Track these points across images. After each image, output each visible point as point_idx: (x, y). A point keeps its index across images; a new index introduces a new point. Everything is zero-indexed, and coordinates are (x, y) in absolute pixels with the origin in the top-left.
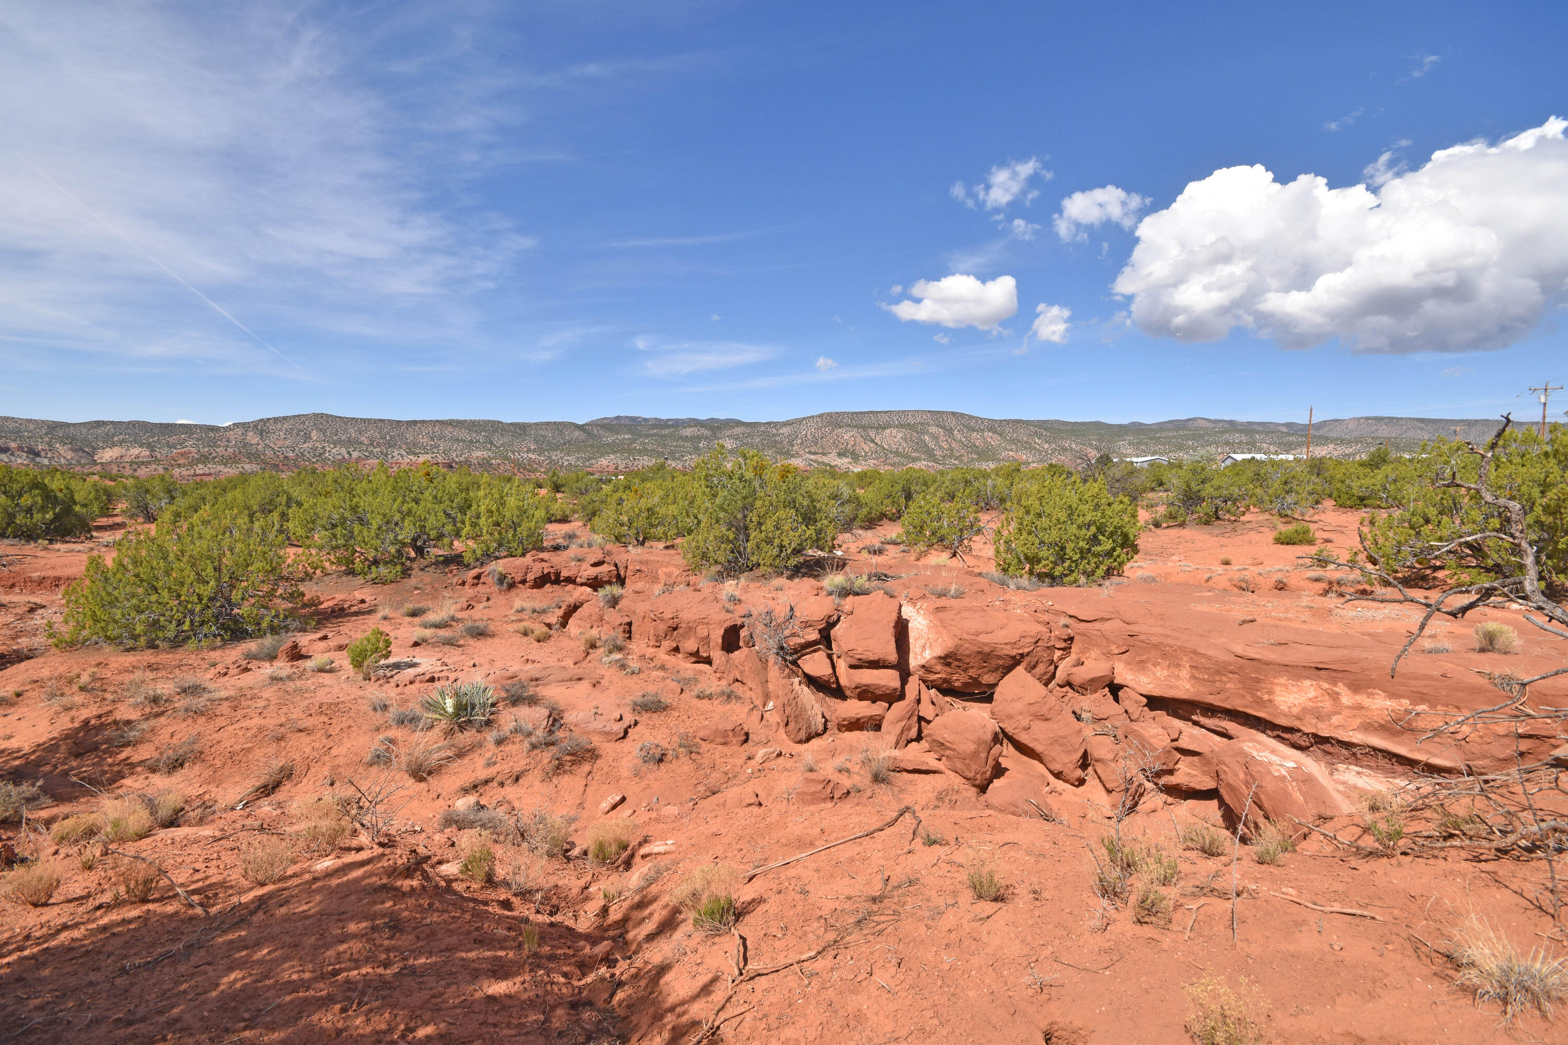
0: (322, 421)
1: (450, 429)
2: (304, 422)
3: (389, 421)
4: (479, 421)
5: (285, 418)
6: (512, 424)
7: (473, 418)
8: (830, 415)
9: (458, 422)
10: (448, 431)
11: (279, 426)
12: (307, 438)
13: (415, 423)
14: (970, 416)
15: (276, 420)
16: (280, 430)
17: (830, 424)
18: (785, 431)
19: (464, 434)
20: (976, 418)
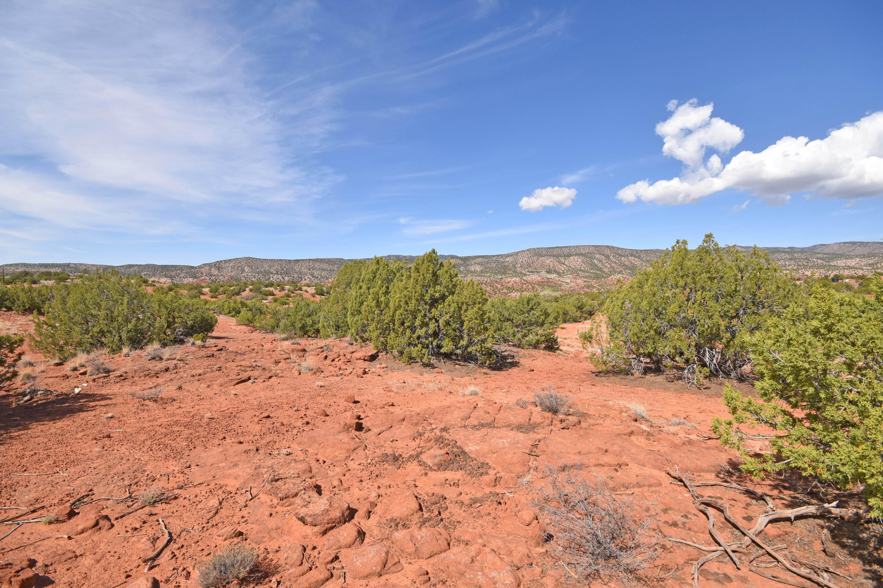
0: (249, 261)
1: (318, 264)
2: (240, 262)
3: (285, 260)
4: (332, 259)
5: (230, 260)
6: (349, 260)
7: (331, 257)
8: (534, 249)
9: (321, 259)
10: (317, 265)
11: (228, 264)
12: (243, 271)
13: (298, 261)
14: (618, 248)
15: (225, 261)
16: (228, 267)
17: (536, 255)
18: (508, 259)
19: (326, 266)
20: (621, 249)
